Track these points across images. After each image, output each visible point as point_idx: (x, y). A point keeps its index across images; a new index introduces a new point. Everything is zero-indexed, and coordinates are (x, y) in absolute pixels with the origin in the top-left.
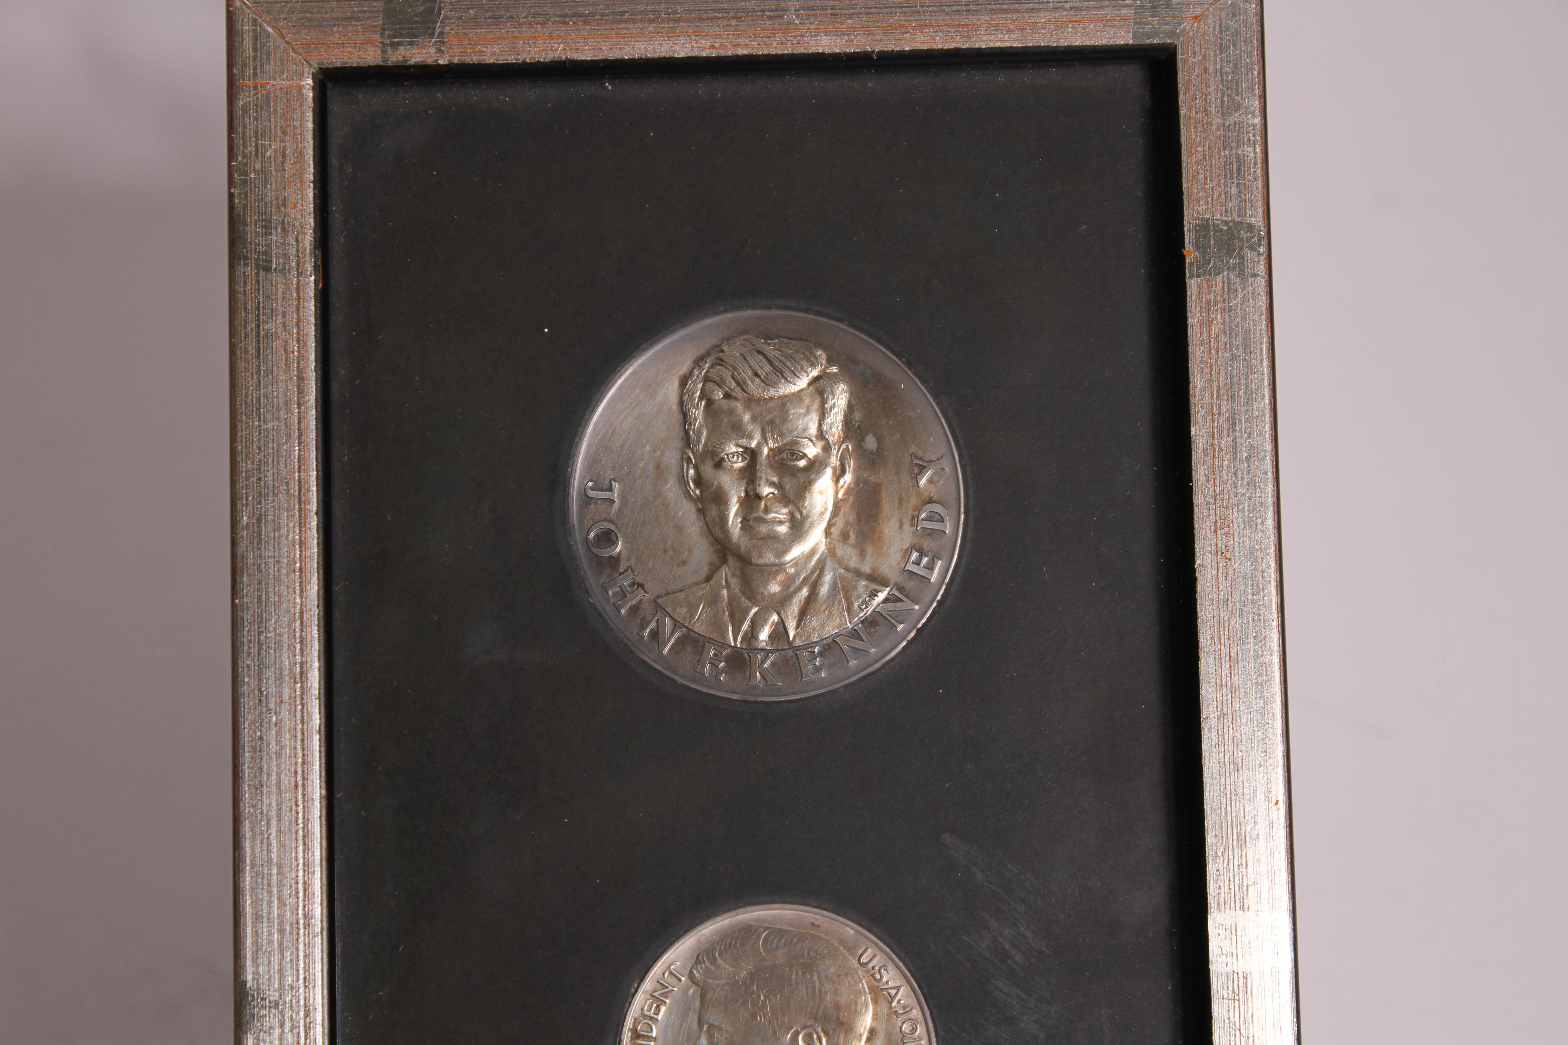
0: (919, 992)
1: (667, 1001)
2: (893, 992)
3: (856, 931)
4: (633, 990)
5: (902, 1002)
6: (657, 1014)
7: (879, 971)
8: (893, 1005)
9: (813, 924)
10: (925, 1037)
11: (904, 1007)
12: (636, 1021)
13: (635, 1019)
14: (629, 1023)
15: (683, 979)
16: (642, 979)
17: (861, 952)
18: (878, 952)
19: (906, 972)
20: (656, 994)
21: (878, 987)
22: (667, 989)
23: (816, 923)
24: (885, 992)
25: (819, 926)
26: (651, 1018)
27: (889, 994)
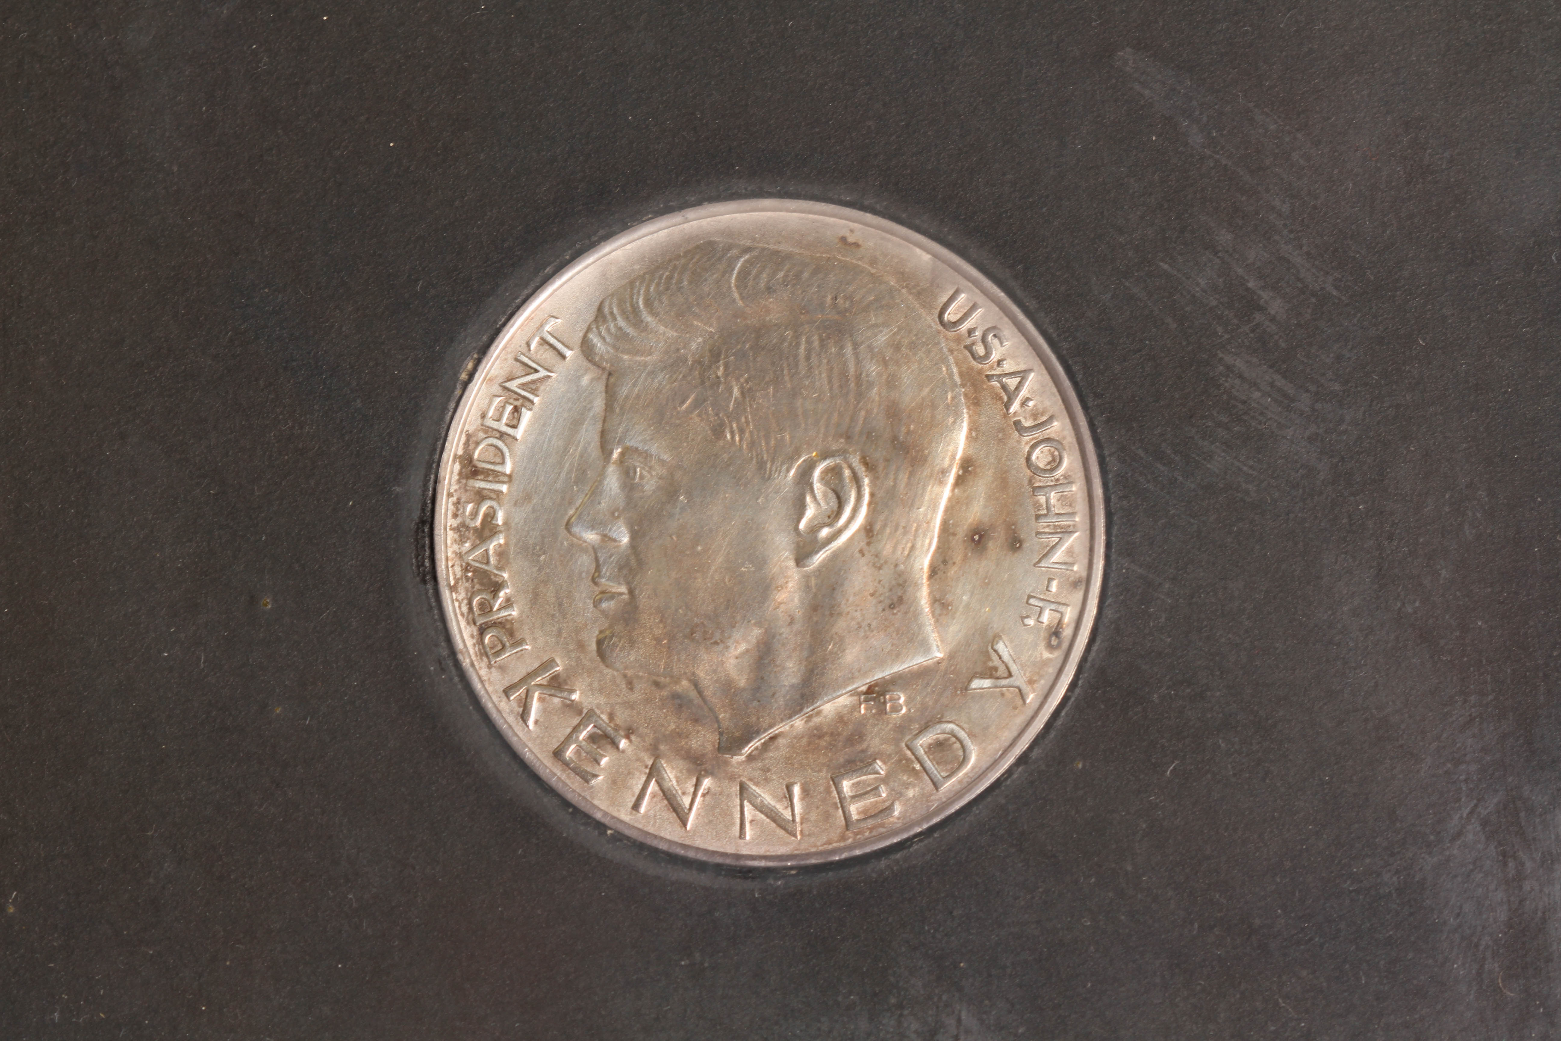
0: (1067, 383)
1: (536, 400)
2: (1012, 382)
3: (935, 256)
4: (464, 376)
5: (1031, 404)
6: (514, 427)
7: (984, 340)
8: (1012, 410)
9: (843, 240)
10: (1079, 475)
11: (1035, 415)
12: (471, 441)
13: (469, 436)
14: (455, 445)
15: (569, 353)
16: (484, 350)
17: (944, 299)
18: (980, 299)
19: (1041, 340)
20: (513, 385)
21: (980, 372)
22: (535, 376)
23: (851, 239)
24: (995, 383)
25: (857, 245)
26: (502, 435)
27: (1004, 387)
